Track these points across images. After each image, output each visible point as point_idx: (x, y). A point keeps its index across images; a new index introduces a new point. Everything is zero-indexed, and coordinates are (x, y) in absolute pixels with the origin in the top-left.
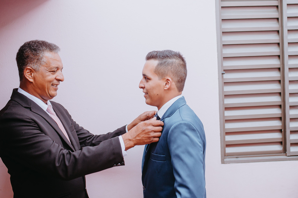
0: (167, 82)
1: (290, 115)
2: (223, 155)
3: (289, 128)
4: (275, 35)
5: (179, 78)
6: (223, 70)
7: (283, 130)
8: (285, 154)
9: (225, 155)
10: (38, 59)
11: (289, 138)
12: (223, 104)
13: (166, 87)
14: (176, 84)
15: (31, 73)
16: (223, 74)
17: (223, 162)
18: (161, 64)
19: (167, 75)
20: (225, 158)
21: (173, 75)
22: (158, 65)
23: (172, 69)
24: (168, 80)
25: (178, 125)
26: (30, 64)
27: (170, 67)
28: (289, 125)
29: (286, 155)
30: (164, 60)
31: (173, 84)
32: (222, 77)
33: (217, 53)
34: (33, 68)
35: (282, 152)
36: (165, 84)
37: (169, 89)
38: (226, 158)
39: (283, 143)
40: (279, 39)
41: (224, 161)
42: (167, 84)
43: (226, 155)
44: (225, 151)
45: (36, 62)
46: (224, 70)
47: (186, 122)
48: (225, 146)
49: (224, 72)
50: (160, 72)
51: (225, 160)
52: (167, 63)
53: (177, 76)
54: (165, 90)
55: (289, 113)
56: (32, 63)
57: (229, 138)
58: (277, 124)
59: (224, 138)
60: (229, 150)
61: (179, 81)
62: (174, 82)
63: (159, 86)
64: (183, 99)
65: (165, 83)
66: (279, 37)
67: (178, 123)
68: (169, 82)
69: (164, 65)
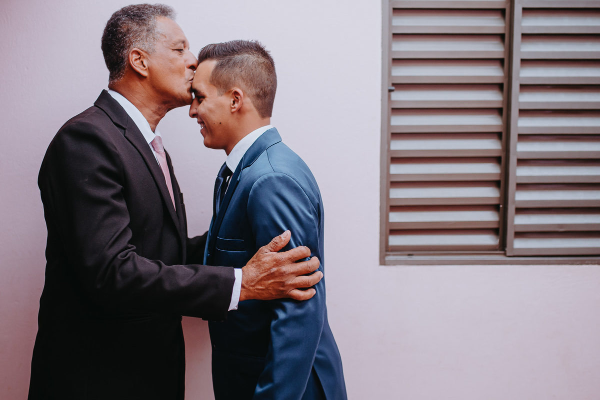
0: (236, 99)
1: (517, 177)
2: (384, 249)
3: (514, 201)
4: (497, 17)
5: (258, 90)
6: (391, 85)
7: (501, 206)
8: (502, 252)
9: (386, 250)
10: (148, 30)
11: (513, 221)
12: (389, 150)
13: (235, 108)
14: (253, 102)
15: (141, 60)
16: (390, 91)
17: (383, 262)
18: (221, 65)
19: (234, 85)
20: (387, 255)
21: (246, 84)
22: (217, 67)
23: (243, 73)
24: (236, 93)
25: (266, 180)
26: (137, 43)
27: (237, 70)
28: (514, 197)
29: (505, 254)
30: (228, 57)
31: (248, 103)
32: (389, 97)
33: (382, 48)
34: (143, 48)
35: (498, 248)
36: (232, 102)
37: (240, 111)
38: (389, 255)
39: (501, 231)
40: (505, 27)
41: (385, 261)
42: (236, 102)
43: (390, 249)
44: (387, 241)
45: (146, 36)
46: (393, 85)
47: (280, 175)
48: (388, 232)
49: (393, 88)
50: (221, 81)
51: (388, 258)
52: (232, 61)
53: (252, 85)
54: (233, 113)
55: (515, 173)
56: (138, 39)
57: (396, 218)
58: (490, 193)
59: (387, 217)
60: (396, 241)
61: (258, 96)
62: (249, 97)
63: (221, 106)
64: (273, 132)
65: (232, 100)
66: (505, 23)
67: (266, 177)
68: (239, 97)
69: (227, 66)
